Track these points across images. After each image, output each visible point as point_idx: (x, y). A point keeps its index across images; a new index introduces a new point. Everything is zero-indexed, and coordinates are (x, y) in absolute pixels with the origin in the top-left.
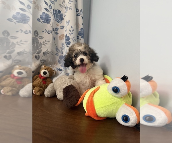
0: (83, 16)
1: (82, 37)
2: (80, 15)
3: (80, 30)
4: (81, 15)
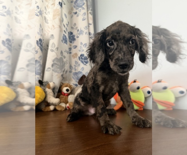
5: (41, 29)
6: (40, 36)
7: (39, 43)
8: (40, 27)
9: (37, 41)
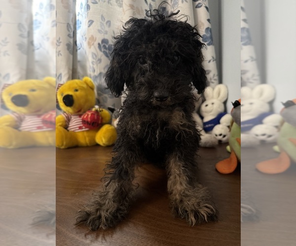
0: (208, 6)
1: (209, 44)
2: (201, 6)
3: (204, 33)
4: (204, 5)
5: (105, 23)
6: (103, 34)
7: (102, 46)
8: (101, 21)
9: (99, 44)
